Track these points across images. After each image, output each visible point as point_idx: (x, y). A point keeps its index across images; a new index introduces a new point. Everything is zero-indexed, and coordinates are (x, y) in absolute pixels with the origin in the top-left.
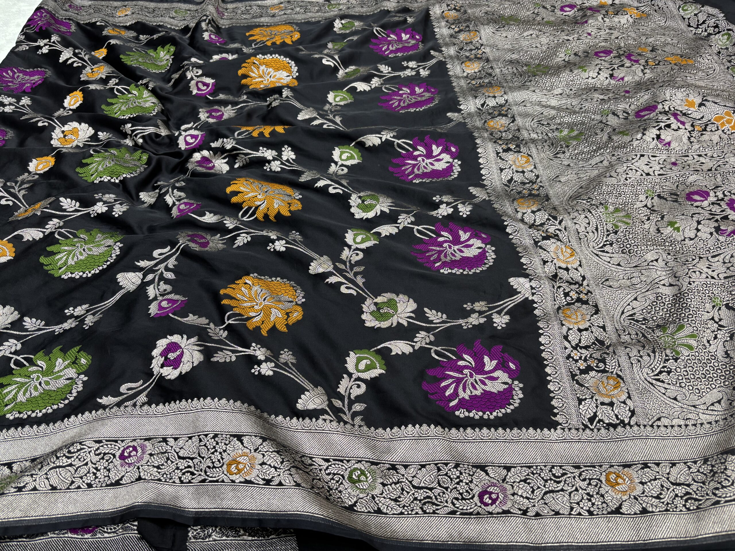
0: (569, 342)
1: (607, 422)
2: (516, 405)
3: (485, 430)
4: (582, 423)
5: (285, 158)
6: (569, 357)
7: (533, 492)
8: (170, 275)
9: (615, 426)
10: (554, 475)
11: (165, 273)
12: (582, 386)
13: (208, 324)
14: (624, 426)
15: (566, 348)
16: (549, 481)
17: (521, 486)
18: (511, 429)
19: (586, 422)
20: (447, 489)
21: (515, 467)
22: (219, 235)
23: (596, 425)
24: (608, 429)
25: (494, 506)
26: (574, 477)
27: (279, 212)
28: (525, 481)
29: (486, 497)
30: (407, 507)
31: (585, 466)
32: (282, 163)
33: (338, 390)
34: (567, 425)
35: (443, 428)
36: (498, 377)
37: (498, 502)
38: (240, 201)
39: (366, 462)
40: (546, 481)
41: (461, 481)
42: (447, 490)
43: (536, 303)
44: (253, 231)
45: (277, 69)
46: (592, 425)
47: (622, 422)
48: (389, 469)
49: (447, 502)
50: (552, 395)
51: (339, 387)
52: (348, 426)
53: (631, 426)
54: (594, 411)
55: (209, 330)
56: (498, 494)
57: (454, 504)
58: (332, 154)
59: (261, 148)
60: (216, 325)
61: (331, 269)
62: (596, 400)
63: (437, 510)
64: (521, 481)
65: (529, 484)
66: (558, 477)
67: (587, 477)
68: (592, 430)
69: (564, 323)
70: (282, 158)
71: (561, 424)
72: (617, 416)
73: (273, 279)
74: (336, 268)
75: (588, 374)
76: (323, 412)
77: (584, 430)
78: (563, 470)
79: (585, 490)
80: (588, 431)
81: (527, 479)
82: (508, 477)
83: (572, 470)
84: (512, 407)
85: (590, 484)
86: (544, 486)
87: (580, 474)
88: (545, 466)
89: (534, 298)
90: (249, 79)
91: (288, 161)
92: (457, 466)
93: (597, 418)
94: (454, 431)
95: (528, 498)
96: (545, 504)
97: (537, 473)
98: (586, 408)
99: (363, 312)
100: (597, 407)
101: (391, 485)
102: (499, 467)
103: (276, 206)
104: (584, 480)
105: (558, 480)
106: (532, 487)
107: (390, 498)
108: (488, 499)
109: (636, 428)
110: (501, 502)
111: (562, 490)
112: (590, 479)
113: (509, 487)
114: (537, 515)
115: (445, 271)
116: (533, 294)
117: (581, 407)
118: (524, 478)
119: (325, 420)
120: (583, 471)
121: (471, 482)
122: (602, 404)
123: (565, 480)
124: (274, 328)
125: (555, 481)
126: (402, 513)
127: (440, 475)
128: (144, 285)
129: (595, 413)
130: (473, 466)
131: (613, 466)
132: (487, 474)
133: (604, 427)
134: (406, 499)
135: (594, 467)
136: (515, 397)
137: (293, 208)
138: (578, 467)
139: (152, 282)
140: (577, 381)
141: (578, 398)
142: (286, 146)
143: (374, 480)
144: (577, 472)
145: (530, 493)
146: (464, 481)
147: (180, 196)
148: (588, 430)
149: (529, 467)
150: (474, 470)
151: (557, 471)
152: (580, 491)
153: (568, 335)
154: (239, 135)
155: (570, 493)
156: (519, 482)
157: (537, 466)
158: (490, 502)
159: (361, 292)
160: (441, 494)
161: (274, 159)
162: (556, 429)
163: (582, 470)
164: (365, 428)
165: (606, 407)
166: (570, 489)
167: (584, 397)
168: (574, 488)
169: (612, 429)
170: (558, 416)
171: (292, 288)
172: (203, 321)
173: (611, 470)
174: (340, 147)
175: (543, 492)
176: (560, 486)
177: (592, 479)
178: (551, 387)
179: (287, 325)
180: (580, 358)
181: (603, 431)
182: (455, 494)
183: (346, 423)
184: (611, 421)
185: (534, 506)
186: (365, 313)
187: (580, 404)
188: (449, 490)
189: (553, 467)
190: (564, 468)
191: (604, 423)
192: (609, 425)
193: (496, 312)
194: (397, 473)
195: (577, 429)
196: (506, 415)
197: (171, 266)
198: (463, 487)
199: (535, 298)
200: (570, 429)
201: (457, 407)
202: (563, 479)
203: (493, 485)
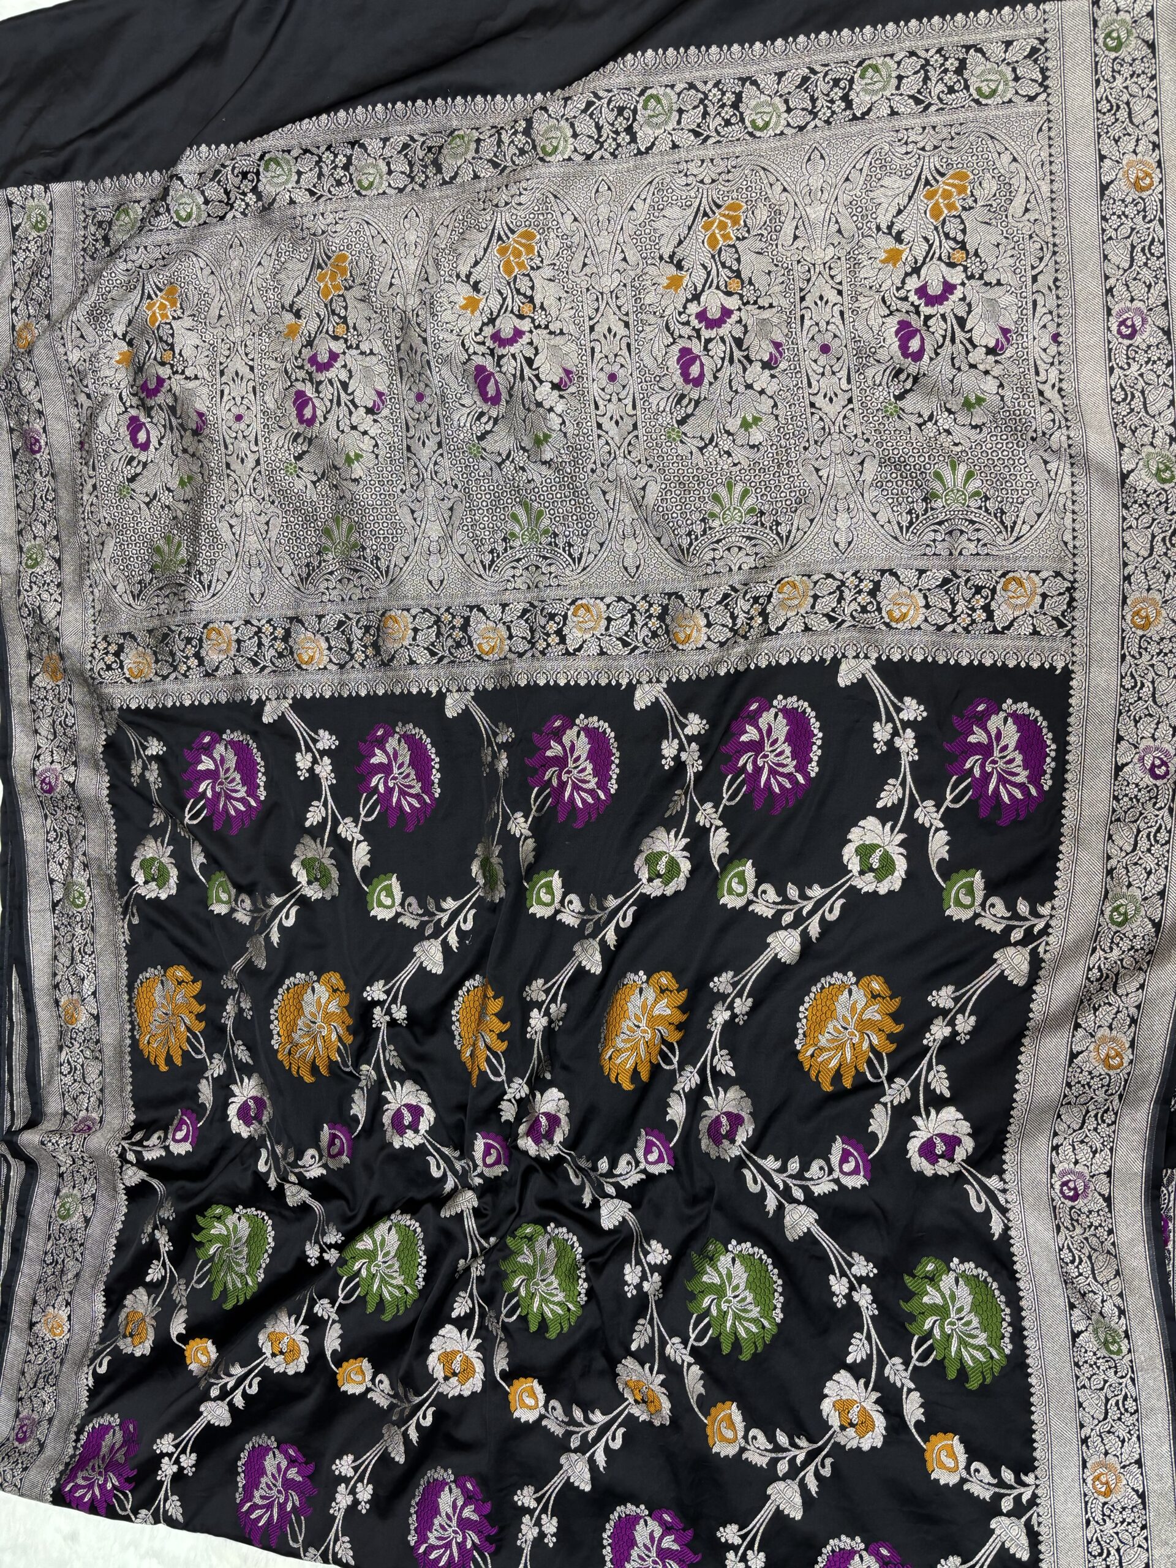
0: (946, 625)
1: (1065, 607)
2: (1038, 713)
3: (1070, 758)
4: (1064, 637)
5: (543, 996)
6: (967, 630)
7: (1151, 716)
8: (794, 1165)
9: (1072, 599)
10: (1133, 688)
11: (790, 1172)
12: (1012, 624)
13: (885, 1105)
14: (1075, 589)
15: (954, 632)
16: (1141, 695)
17: (1143, 728)
18: (1070, 725)
19: (1063, 632)
20: (1141, 814)
21: (1119, 730)
22: (707, 1099)
23: (1068, 620)
24: (1075, 608)
26: (1136, 664)
27: (679, 1007)
28: (1137, 722)
30: (1158, 862)
31: (1123, 649)
32: (553, 1000)
33: (998, 932)
34: (1067, 656)
35: (1064, 807)
36: (997, 727)
38: (647, 1067)
39: (1103, 903)
40: (1140, 698)
41: (1135, 797)
42: (1144, 813)
43: (880, 656)
44: (710, 1048)
45: (300, 1011)
46: (1067, 626)
47: (1068, 589)
48: (1112, 879)
49: (1156, 816)
50: (1023, 665)
51: (994, 931)
52: (1053, 923)
53: (1075, 581)
54: (1050, 618)
55: (896, 1103)
56: (1154, 757)
57: (1160, 809)
58: (543, 918)
59: (527, 1035)
60: (884, 1094)
61: (796, 933)
62: (1036, 612)
64: (1136, 726)
65: (1141, 718)
66: (1136, 683)
67: (1137, 649)
68: (1073, 627)
70: (544, 1001)
71: (1066, 664)
72: (1060, 594)
73: (804, 1016)
74: (793, 926)
75: (994, 611)
76: (1033, 953)
77: (1074, 637)
78: (1126, 675)
79: (1153, 656)
80: (1075, 633)
81: (1135, 719)
82: (1130, 740)
83: (1127, 664)
84: (1040, 719)
85: (1146, 649)
86: (1145, 701)
87: (1133, 657)
88: (1121, 696)
89: (873, 658)
90: (317, 1063)
91: (548, 992)
93: (1060, 617)
94: (1067, 795)
95: (1158, 723)
96: (1167, 705)
97: (1128, 707)
98: (1045, 627)
99: (875, 892)
100: (1045, 614)
101: (1130, 877)
102: (1117, 749)
103: (668, 1011)
104: (1140, 654)
105: (1139, 684)
106: (1145, 716)
107: (1146, 880)
108: (1161, 770)
109: (1077, 575)
110: (1165, 756)
111: (1152, 682)
112: (1140, 647)
113: (1143, 745)
115: (814, 770)
116: (867, 657)
117: (1043, 633)
118: (1133, 722)
119: (1046, 951)
120: (1129, 652)
121: (1137, 785)
122: (1042, 606)
123: (1140, 676)
124: (893, 1015)
125: (1141, 688)
126: (1166, 868)
127: (1124, 820)
128: (811, 1200)
129: (1054, 618)
130: (1116, 780)
131: (1123, 616)
132: (1127, 764)
133: (1071, 612)
134: (1149, 862)
135: (1124, 638)
136: (1026, 712)
137: (675, 986)
138: (1123, 657)
139: (806, 1190)
140: (1004, 628)
142: (523, 993)
143: (1124, 896)
144: (1129, 659)
145: (1152, 720)
146: (1135, 793)
147: (629, 1163)
148: (1073, 632)
149: (1120, 713)
150: (1121, 779)
151: (1128, 683)
152: (1154, 662)
153: (936, 624)
154: (498, 1075)
155: (1157, 674)
156: (1138, 729)
157: (1120, 705)
158: (1164, 768)
159: (839, 893)
160: (1147, 820)
162: (1073, 672)
163: (1127, 654)
164: (1056, 903)
165: (1046, 604)
166: (1152, 673)
168: (1150, 668)
169: (1076, 604)
170: (1054, 664)
172: (878, 1111)
173: (1128, 619)
175: (1153, 704)
176: (1147, 683)
177: (1140, 645)
178: (1011, 664)
179: (892, 997)
180: (970, 616)
181: (1077, 614)
182: (1149, 805)
183: (1048, 926)
184: (1065, 602)
186: (878, 889)
187: (1038, 633)
188: (1144, 811)
189: (1122, 687)
190: (1123, 674)
191: (1066, 611)
192: (1069, 604)
193: (897, 713)
194: (1115, 868)
195: (1073, 645)
196: (1050, 729)
197: (778, 1165)
198: (1143, 796)
199: (873, 656)
200: (1073, 654)
201: (1039, 787)
202: (1138, 679)
203: (1142, 759)
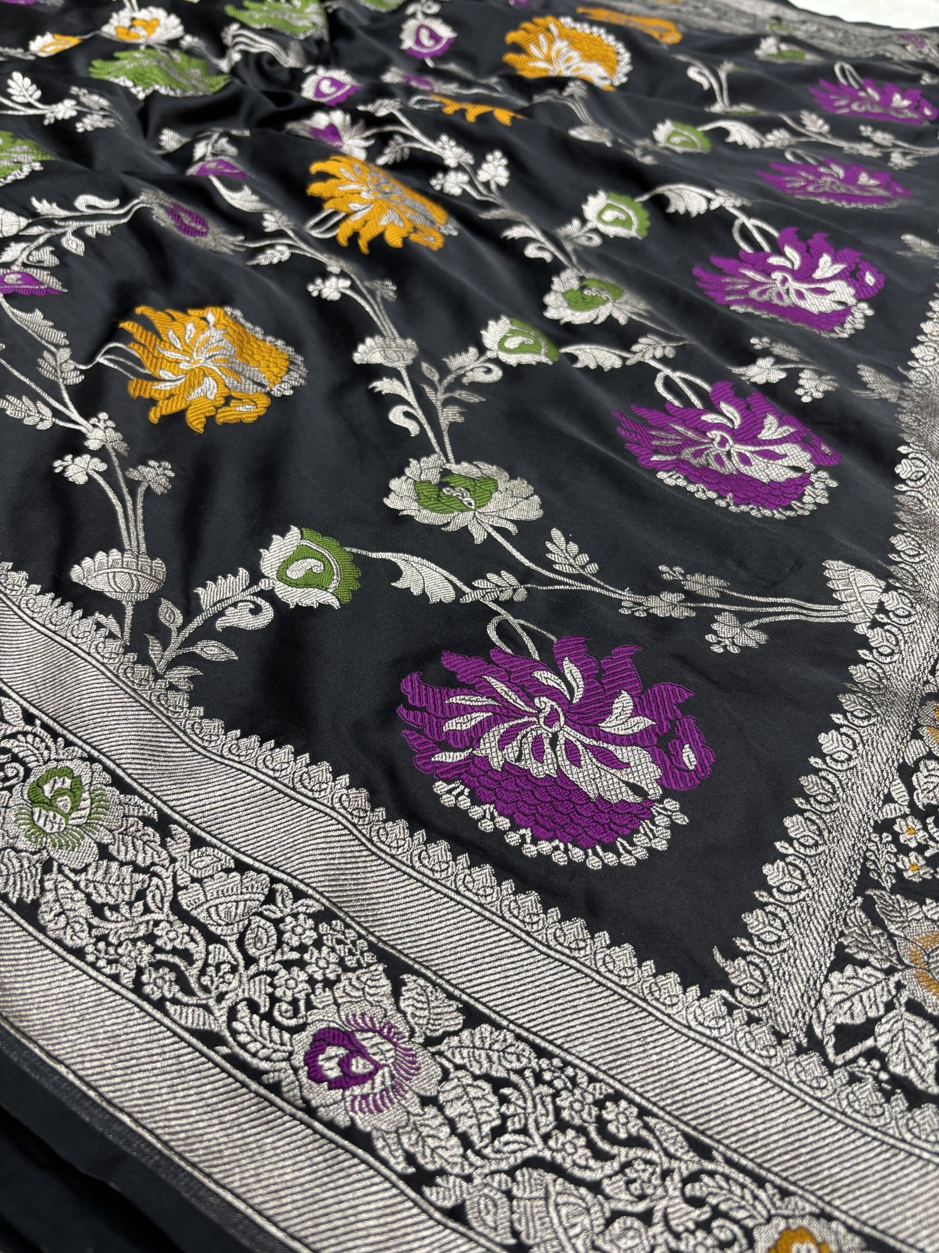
0: (911, 789)
1: (899, 1070)
2: (628, 860)
3: (484, 874)
4: (810, 1027)
5: (483, 175)
6: (885, 826)
7: (498, 1132)
8: (74, 245)
10: (602, 1124)
11: (69, 237)
12: (878, 922)
13: (59, 347)
15: (889, 799)
16: (571, 1133)
17: (473, 1092)
18: (566, 917)
19: (825, 1032)
20: (250, 961)
21: (499, 1027)
22: (241, 237)
23: (854, 1060)
24: (888, 1096)
25: (337, 1094)
26: (666, 1173)
27: (382, 235)
28: (497, 1084)
29: (332, 1051)
30: (108, 944)
31: (729, 1162)
32: (471, 183)
33: (200, 591)
34: (753, 1003)
35: (374, 803)
36: (628, 765)
37: (357, 1090)
38: (326, 194)
39: (106, 769)
40: (562, 1126)
41: (301, 964)
42: (247, 967)
43: (870, 649)
44: (304, 248)
45: (588, 57)
46: (840, 1049)
48: (147, 821)
49: (220, 998)
50: (761, 896)
51: (204, 586)
52: (143, 670)
54: (872, 1014)
55: (49, 357)
56: (378, 1067)
57: (232, 1014)
58: (586, 201)
59: (444, 138)
60: (73, 357)
61: (400, 366)
62: (899, 986)
63: (175, 1001)
64: (487, 1077)
65: (504, 1100)
66: (613, 1140)
67: (713, 1201)
68: (830, 1067)
69: (924, 731)
70: (476, 174)
71: (731, 989)
73: (269, 338)
74: (413, 370)
75: (922, 903)
76: (113, 608)
77: (800, 1050)
78: (646, 1126)
79: (677, 1236)
80: (812, 1062)
81: (507, 1083)
82: (455, 1041)
83: (679, 1148)
84: (610, 858)
85: (705, 1226)
86: (546, 1138)
87: (694, 1177)
88: (592, 1079)
89: (870, 634)
90: (523, 57)
91: (487, 184)
92: (324, 916)
93: (869, 1043)
94: (399, 828)
95: (466, 1142)
96: (509, 1195)
97: (550, 1084)
98: (850, 989)
99: (401, 473)
100: (889, 1006)
101: (122, 864)
102: (450, 996)
103: (384, 222)
104: (696, 1202)
105: (605, 1147)
106: (504, 1117)
107: (88, 896)
108: (333, 1063)
110: (365, 1097)
111: (595, 1187)
112: (717, 1213)
113: (430, 1069)
114: (457, 1213)
115: (669, 479)
116: (874, 624)
117: (835, 977)
118: (502, 1074)
119: (99, 625)
120: (712, 1174)
121: (329, 984)
122: (914, 1007)
123: (628, 1164)
124: (180, 416)
125: (590, 1144)
126: (79, 953)
127: (260, 914)
128: (11, 239)
129: (871, 1023)
130: (372, 947)
131: (830, 1218)
132: (396, 994)
133: (876, 1078)
135: (761, 1182)
136: (640, 839)
137: (414, 237)
138: (704, 1151)
139: (30, 239)
141: (840, 947)
142: (498, 154)
143: (87, 827)
144: (690, 1163)
145: (486, 1129)
146: (310, 969)
147: (224, 150)
148: (815, 1057)
149: (541, 1053)
150: (368, 958)
151: (621, 1119)
152: (658, 1228)
153: (916, 769)
154: (419, 102)
155: (616, 1214)
156: (476, 1078)
157: (566, 1063)
158: (334, 1073)
159: (431, 434)
160: (225, 968)
161: (460, 168)
162: (705, 993)
163: (710, 1166)
164: (180, 699)
165: (920, 1022)
166: (623, 1200)
167: (862, 956)
168: (641, 1207)
169: (900, 1102)
170: (741, 962)
171: (287, 363)
172: (55, 336)
173: (817, 1228)
174: (612, 195)
175: (529, 1153)
176: (597, 1171)
177: (725, 1215)
178: (772, 872)
179: (210, 420)
180: (921, 849)
181: (866, 1091)
182: (258, 992)
183: (144, 659)
184: (912, 1075)
185: (469, 1179)
186: (404, 478)
187: (837, 967)
188: (253, 969)
189: (616, 1097)
190: (652, 1121)
191: (884, 1067)
192: (899, 1083)
193: (735, 613)
194: (163, 845)
195: (780, 1037)
196: (576, 869)
197: (91, 232)
198: (291, 984)
199: (875, 637)
200: (752, 1020)
201: (450, 773)
202: (623, 1154)
203: (389, 1034)
